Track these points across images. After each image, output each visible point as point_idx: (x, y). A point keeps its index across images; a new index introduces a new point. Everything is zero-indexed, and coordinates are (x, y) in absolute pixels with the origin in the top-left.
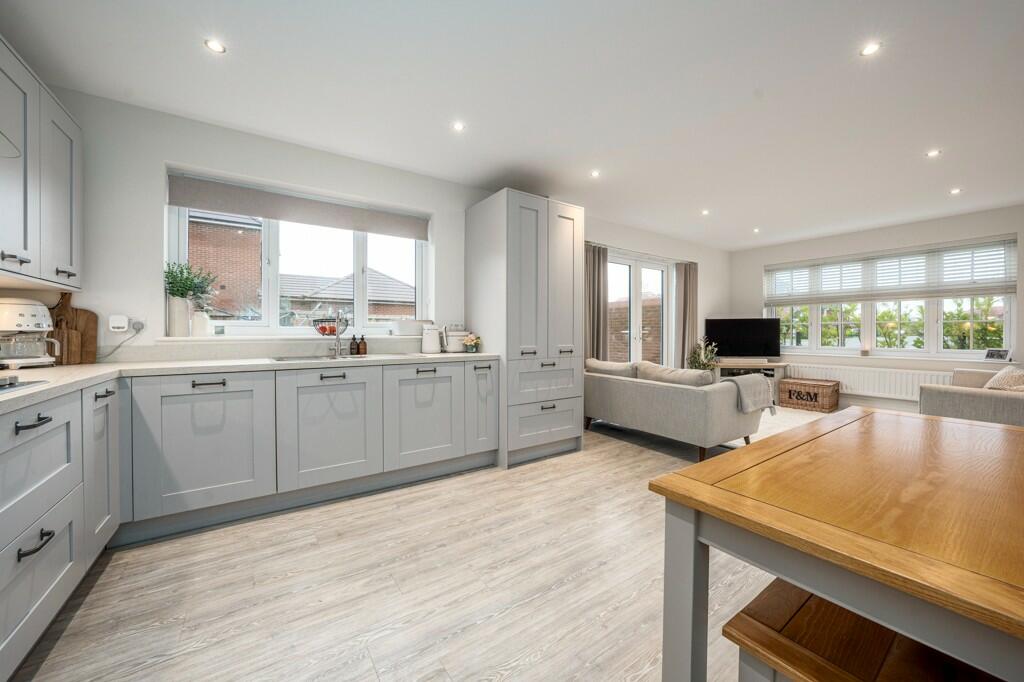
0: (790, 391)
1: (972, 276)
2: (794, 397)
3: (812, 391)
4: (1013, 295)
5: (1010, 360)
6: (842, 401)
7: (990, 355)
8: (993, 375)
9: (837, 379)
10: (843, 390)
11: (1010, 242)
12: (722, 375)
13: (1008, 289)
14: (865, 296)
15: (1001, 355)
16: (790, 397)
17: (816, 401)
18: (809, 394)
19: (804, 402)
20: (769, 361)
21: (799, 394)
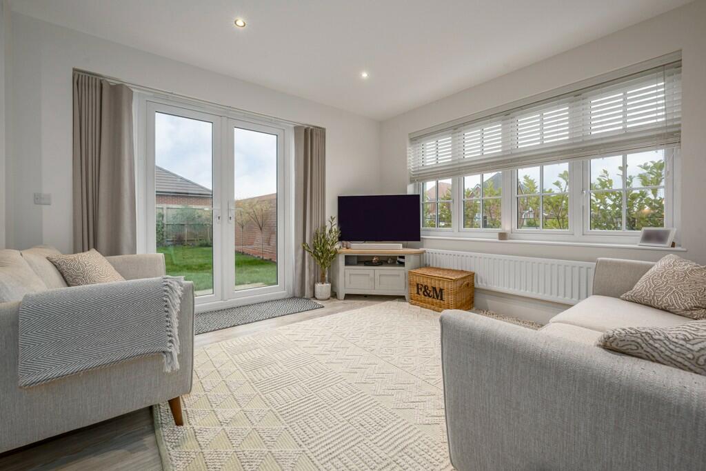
0: (418, 285)
1: (625, 123)
2: (421, 293)
3: (438, 285)
4: (675, 147)
5: (673, 245)
6: (479, 299)
7: (648, 237)
8: (649, 267)
9: (473, 271)
10: (479, 284)
11: (669, 67)
12: (347, 264)
13: (667, 136)
14: (503, 162)
15: (659, 237)
16: (418, 293)
17: (442, 299)
18: (434, 289)
19: (430, 299)
20: (403, 247)
21: (425, 291)
